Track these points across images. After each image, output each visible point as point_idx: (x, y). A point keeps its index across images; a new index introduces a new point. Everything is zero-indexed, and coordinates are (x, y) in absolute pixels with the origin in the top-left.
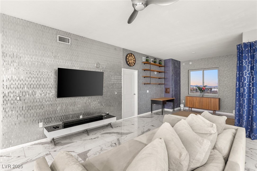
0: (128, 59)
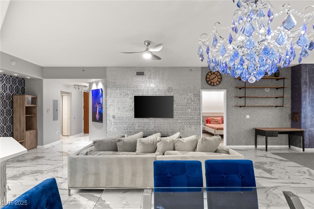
0: (209, 78)
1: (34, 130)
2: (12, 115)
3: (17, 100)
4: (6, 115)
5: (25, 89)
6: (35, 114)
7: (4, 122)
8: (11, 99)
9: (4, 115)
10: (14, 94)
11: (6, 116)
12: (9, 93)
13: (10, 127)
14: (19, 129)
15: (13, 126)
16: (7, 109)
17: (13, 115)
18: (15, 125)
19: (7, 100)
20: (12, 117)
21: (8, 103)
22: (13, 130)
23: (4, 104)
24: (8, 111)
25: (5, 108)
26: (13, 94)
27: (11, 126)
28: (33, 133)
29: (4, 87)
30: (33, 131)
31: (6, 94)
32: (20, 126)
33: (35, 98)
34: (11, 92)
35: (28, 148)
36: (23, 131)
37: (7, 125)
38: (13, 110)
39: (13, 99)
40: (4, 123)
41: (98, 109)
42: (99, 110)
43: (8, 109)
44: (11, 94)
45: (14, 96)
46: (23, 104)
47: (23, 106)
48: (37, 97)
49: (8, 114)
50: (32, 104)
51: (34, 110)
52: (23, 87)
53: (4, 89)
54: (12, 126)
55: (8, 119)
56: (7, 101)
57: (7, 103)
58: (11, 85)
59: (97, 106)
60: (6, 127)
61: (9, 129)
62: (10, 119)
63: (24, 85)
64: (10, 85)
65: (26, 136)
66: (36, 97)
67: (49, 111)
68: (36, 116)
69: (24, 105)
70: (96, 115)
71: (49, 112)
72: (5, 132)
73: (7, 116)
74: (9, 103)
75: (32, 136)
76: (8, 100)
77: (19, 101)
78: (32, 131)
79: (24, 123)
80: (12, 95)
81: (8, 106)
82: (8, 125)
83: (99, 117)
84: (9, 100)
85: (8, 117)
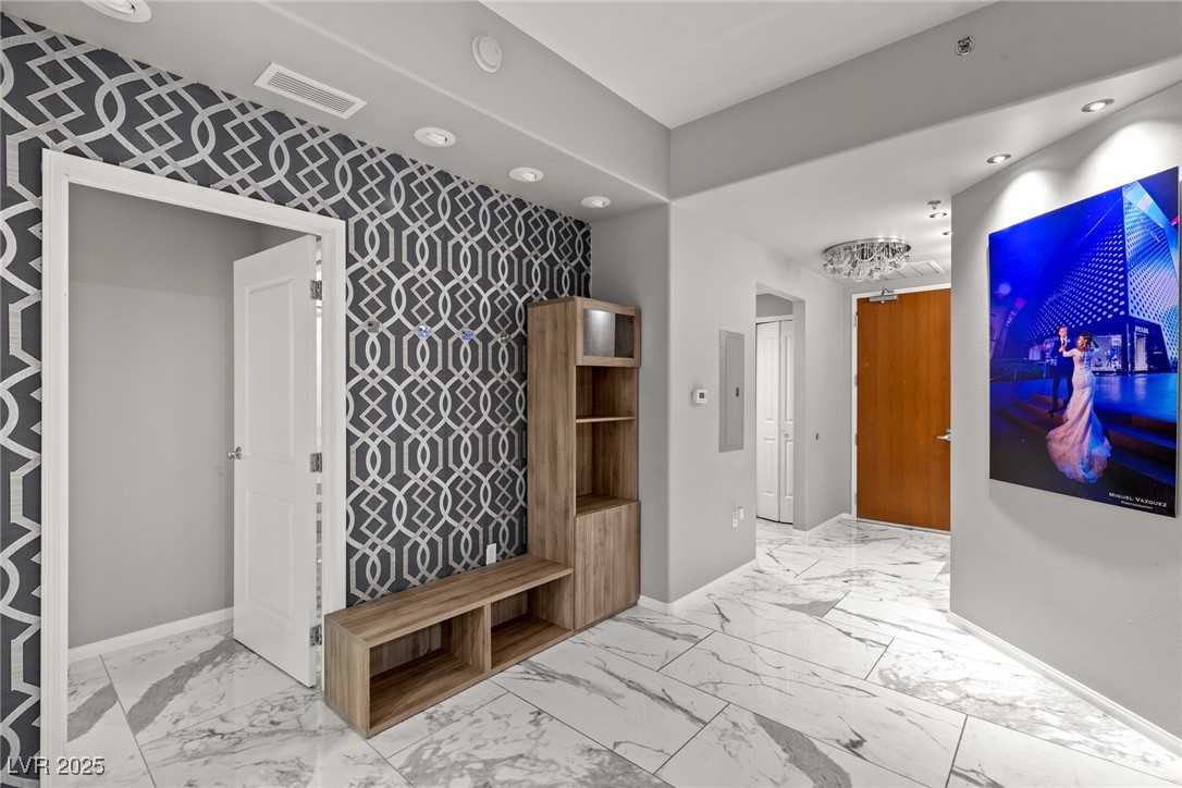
1: (624, 508)
2: (521, 416)
3: (543, 332)
4: (492, 415)
5: (587, 277)
6: (632, 412)
7: (481, 457)
8: (520, 329)
9: (479, 415)
10: (536, 299)
11: (489, 420)
12: (509, 295)
13: (514, 484)
14: (547, 501)
15: (525, 476)
16: (497, 384)
17: (525, 413)
18: (533, 469)
19: (497, 330)
20: (523, 427)
21: (503, 347)
22: (525, 499)
23: (480, 351)
24: (504, 392)
25: (485, 376)
26: (530, 299)
27: (515, 477)
28: (620, 521)
29: (480, 258)
30: (619, 514)
31: (492, 298)
32: (554, 482)
33: (630, 319)
34: (521, 291)
35: (592, 612)
36: (566, 512)
37: (498, 473)
38: (525, 389)
39: (525, 327)
40: (480, 461)
41: (1081, 375)
42: (1114, 387)
43: (504, 383)
44: (520, 302)
45: (529, 309)
46: (566, 354)
47: (567, 366)
48: (639, 311)
49: (504, 411)
50: (618, 354)
51: (626, 391)
52: (579, 268)
53: (480, 271)
54: (520, 475)
55: (504, 436)
56: (498, 338)
57: (497, 346)
58: (520, 253)
59: (1076, 353)
60: (491, 481)
61: (504, 490)
62: (510, 435)
63: (584, 257)
64: (513, 248)
65: (579, 546)
66: (632, 314)
67: (702, 396)
68: (634, 423)
69: (571, 355)
70: (1059, 432)
71: (698, 400)
72: (486, 507)
73: (497, 420)
74: (509, 346)
75: (611, 543)
76: (504, 330)
77: (548, 336)
78: (610, 513)
79: (569, 464)
80: (525, 304)
81: (504, 368)
82: (504, 472)
83: (1102, 451)
84: (510, 331)
85: (504, 428)
